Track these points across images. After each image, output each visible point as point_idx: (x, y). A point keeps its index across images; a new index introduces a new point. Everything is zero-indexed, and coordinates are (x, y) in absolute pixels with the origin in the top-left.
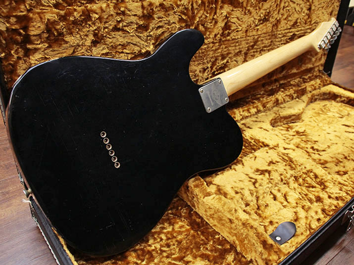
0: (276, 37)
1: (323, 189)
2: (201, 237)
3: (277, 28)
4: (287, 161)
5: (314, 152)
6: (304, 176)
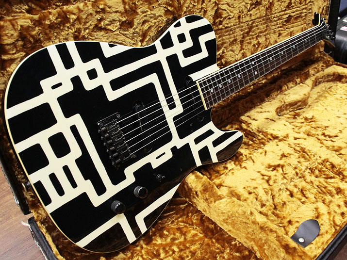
0: (271, 21)
1: (342, 180)
2: (216, 245)
3: (271, 11)
4: (299, 152)
5: (325, 138)
6: (320, 166)
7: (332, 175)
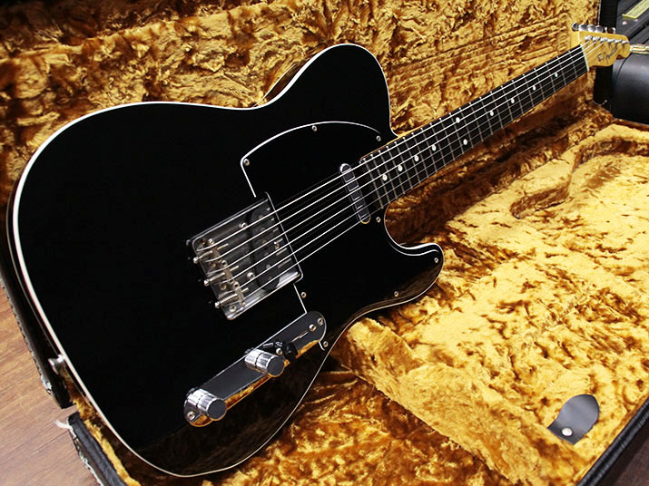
7: (617, 315)
